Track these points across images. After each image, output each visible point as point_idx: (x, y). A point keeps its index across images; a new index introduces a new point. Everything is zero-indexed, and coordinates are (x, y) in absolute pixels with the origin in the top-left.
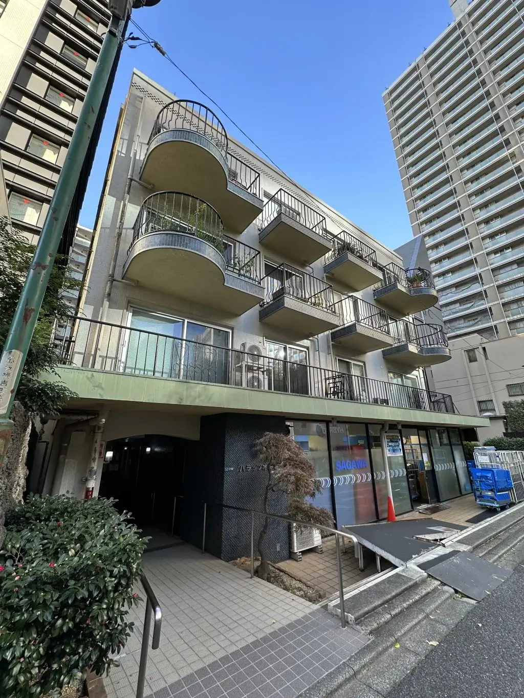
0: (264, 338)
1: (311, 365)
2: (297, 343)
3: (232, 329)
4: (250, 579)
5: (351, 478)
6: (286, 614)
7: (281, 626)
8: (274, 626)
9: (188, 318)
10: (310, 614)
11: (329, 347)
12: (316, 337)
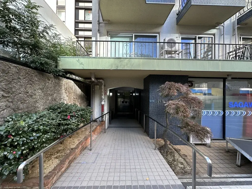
0: (180, 34)
1: (216, 43)
2: (205, 33)
3: (159, 33)
4: (154, 150)
5: (242, 113)
6: (158, 178)
7: (149, 184)
8: (146, 182)
9: (134, 33)
10: (172, 185)
11: (234, 30)
12: (222, 24)
